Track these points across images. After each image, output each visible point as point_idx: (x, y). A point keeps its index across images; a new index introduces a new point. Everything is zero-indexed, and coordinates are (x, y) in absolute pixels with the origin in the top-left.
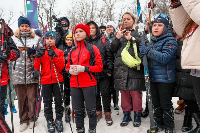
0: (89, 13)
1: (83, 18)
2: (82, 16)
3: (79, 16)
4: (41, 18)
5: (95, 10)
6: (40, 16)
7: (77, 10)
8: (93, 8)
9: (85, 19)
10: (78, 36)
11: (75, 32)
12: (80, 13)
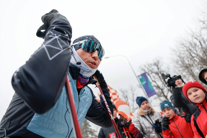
0: (199, 50)
1: (195, 58)
2: (193, 57)
3: (189, 59)
4: (155, 82)
5: (204, 42)
6: (153, 81)
7: (182, 56)
8: (200, 43)
9: (198, 59)
10: (195, 98)
11: (188, 94)
12: (188, 56)
